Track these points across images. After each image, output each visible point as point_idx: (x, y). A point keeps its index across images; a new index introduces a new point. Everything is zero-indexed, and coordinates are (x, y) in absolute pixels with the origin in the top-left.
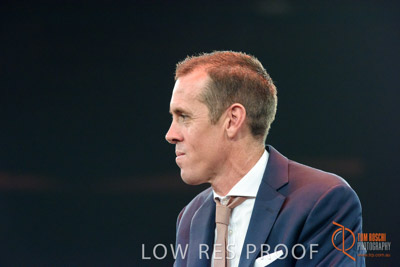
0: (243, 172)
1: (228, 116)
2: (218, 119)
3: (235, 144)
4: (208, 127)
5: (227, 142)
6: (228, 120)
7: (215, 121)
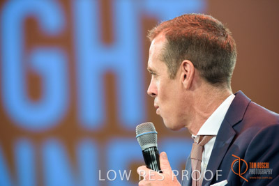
0: (206, 115)
1: (182, 71)
2: (175, 75)
3: (194, 94)
4: (169, 82)
5: (187, 92)
6: (183, 74)
7: (173, 76)
